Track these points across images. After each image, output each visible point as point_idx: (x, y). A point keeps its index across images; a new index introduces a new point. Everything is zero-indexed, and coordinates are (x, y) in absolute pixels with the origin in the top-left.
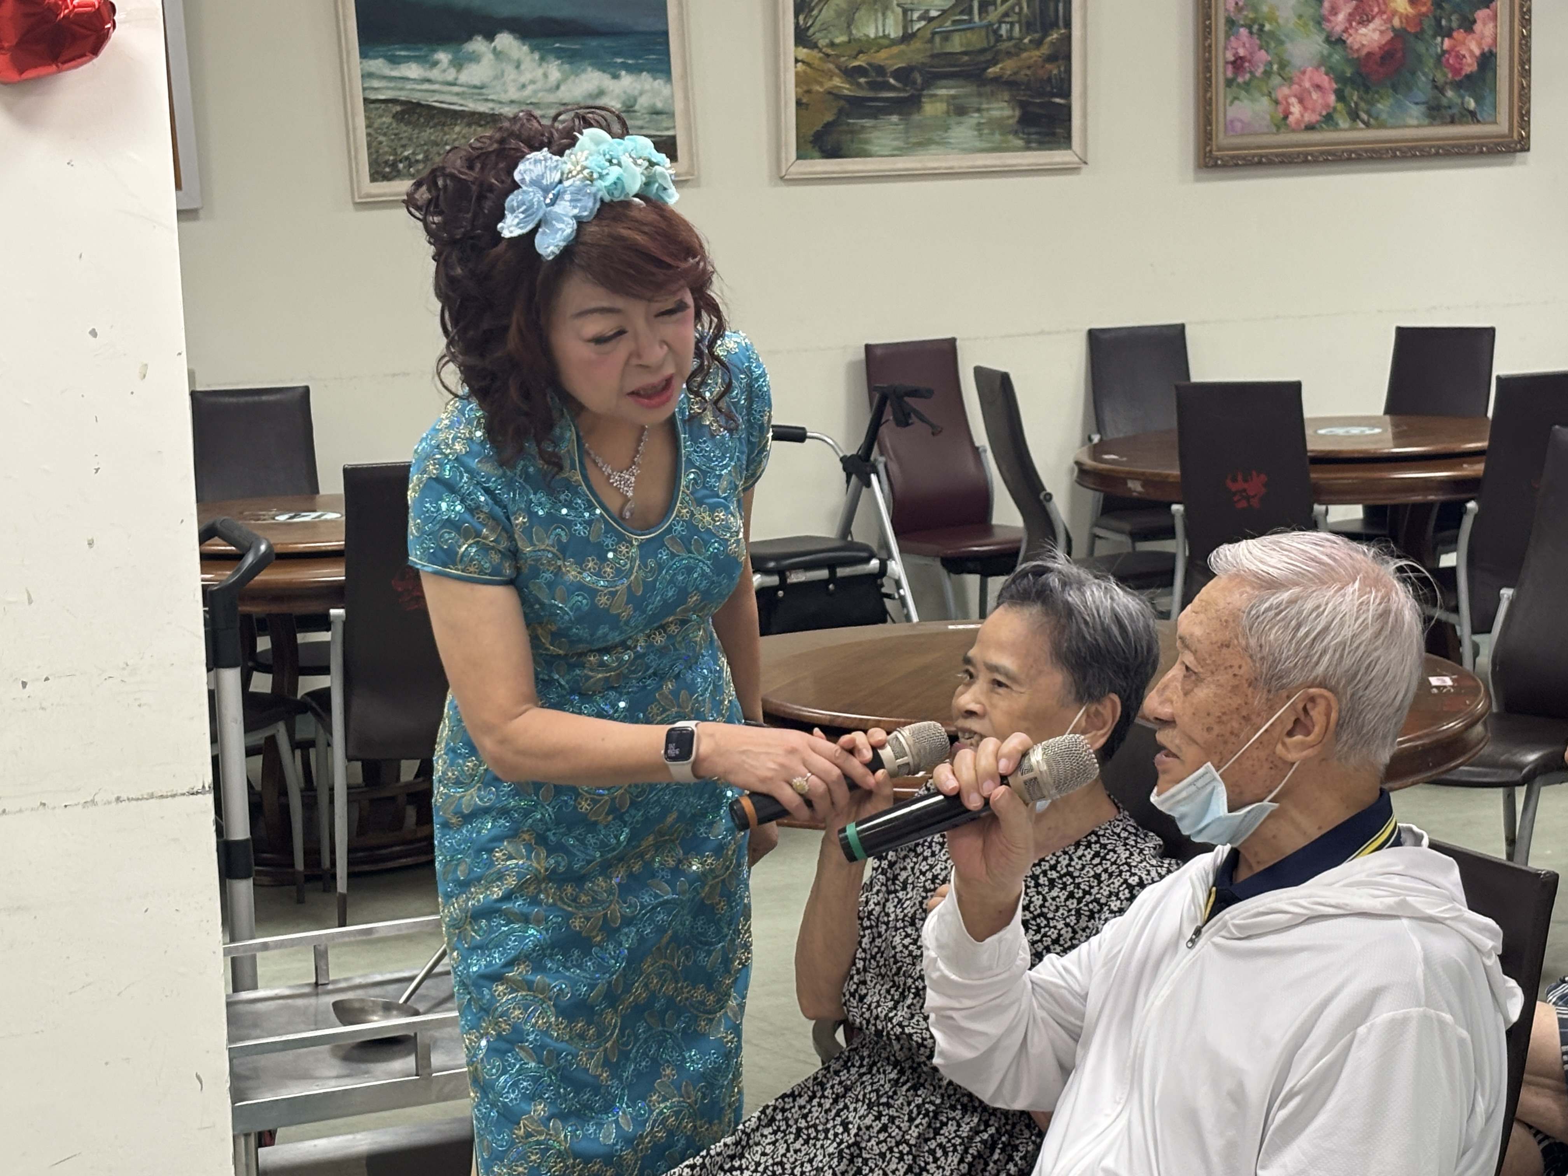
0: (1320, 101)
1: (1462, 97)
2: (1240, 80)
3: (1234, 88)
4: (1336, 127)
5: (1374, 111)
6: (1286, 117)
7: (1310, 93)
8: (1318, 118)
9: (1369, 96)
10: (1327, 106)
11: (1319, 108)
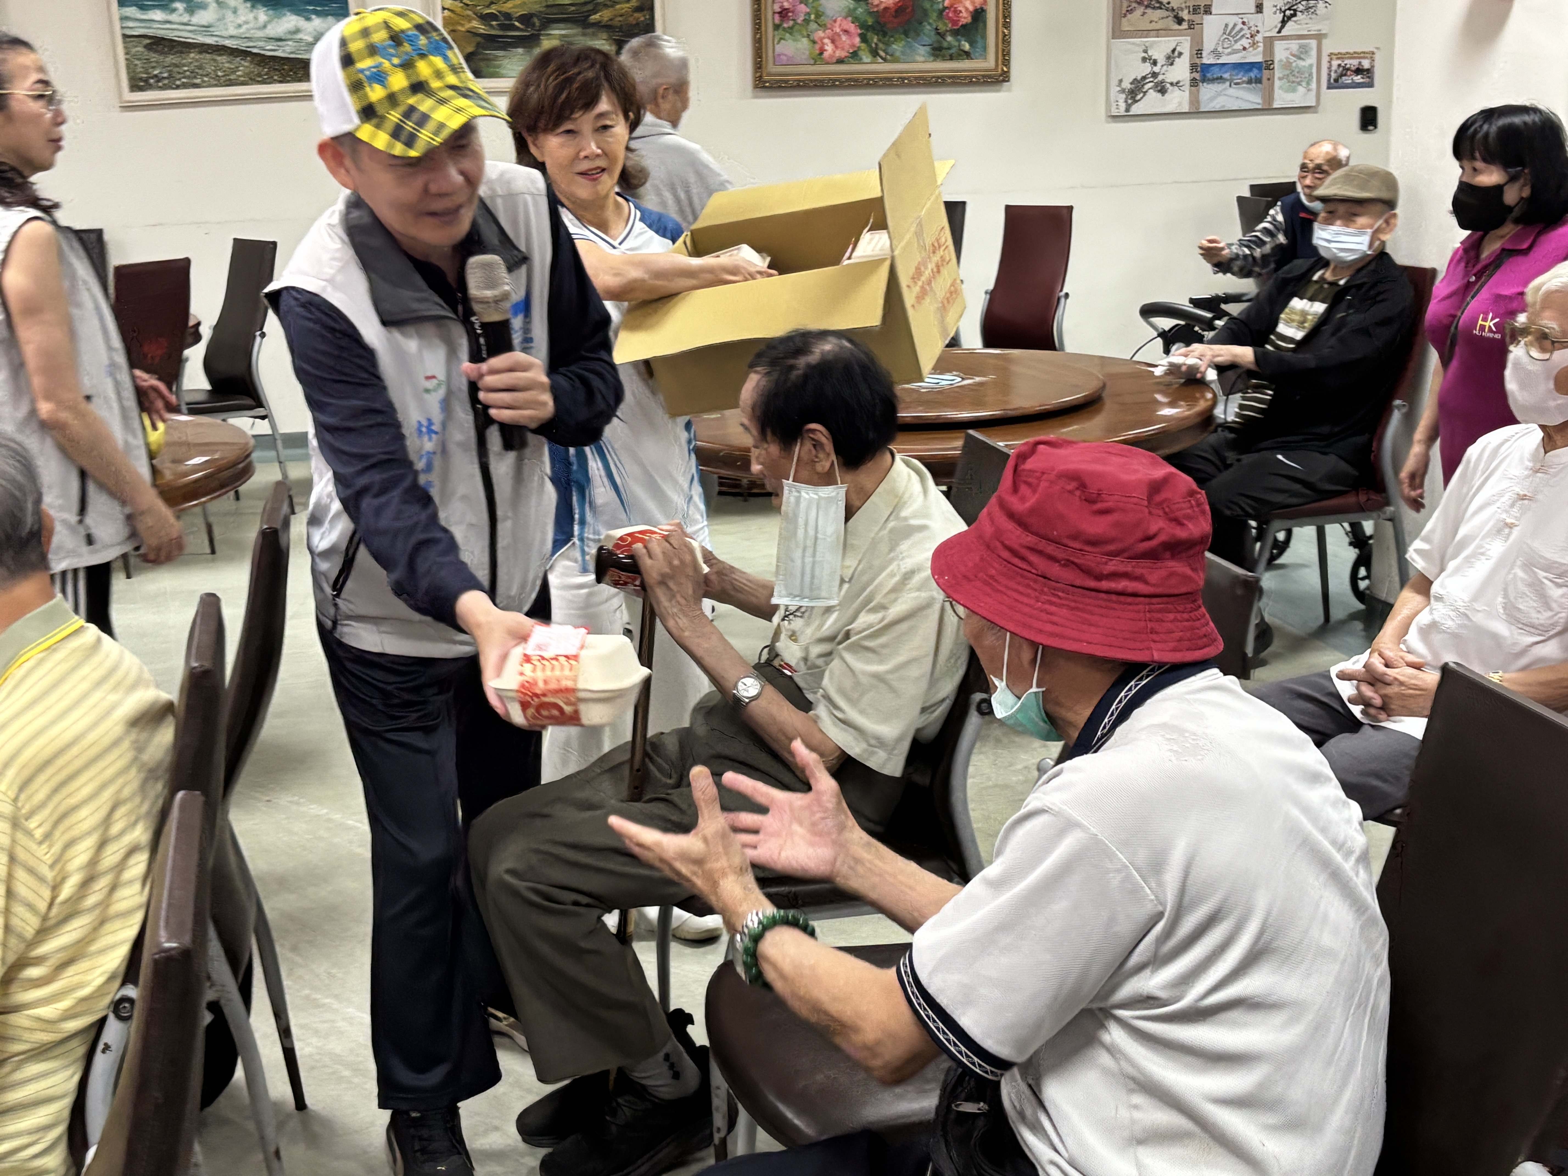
0: (848, 42)
1: (959, 41)
2: (785, 25)
3: (780, 31)
4: (860, 61)
5: (890, 51)
6: (821, 54)
7: (839, 35)
8: (848, 54)
9: (886, 39)
10: (853, 46)
11: (847, 47)
